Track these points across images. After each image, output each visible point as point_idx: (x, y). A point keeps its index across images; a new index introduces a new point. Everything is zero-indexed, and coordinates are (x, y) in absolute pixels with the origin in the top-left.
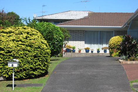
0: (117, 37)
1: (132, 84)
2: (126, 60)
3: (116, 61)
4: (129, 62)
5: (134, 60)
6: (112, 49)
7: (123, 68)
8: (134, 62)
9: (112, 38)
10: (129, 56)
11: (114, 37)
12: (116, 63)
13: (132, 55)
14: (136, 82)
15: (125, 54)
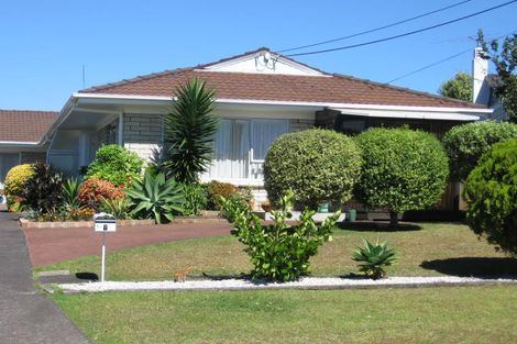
0: (25, 166)
1: (36, 275)
2: (36, 219)
3: (13, 222)
4: (40, 225)
5: (52, 220)
6: (12, 193)
7: (24, 237)
8: (52, 225)
9: (14, 169)
10: (44, 211)
11: (18, 167)
12: (11, 226)
13: (50, 208)
14: (48, 270)
15: (35, 207)
